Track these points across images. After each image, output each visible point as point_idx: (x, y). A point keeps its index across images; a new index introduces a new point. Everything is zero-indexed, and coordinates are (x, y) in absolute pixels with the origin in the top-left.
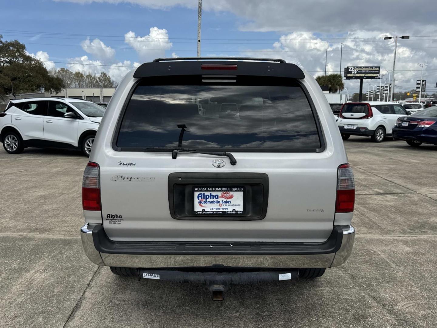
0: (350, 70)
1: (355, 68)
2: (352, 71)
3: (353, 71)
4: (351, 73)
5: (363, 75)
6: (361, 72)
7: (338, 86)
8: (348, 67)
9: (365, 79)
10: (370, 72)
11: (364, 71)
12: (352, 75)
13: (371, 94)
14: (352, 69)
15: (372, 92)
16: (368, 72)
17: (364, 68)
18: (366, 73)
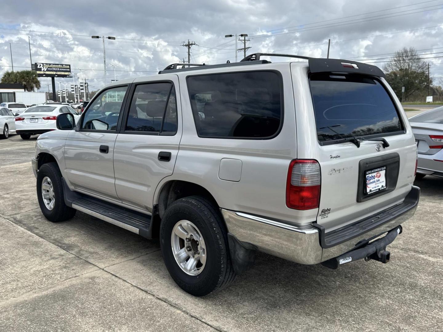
0: (38, 67)
1: (44, 65)
2: (41, 68)
3: (43, 67)
4: (40, 70)
5: (54, 73)
6: (51, 69)
7: (34, 83)
8: (36, 64)
9: (57, 77)
10: (61, 69)
11: (54, 69)
12: (42, 72)
13: (64, 93)
14: (40, 66)
15: (63, 91)
16: (58, 69)
17: (54, 65)
18: (56, 71)
